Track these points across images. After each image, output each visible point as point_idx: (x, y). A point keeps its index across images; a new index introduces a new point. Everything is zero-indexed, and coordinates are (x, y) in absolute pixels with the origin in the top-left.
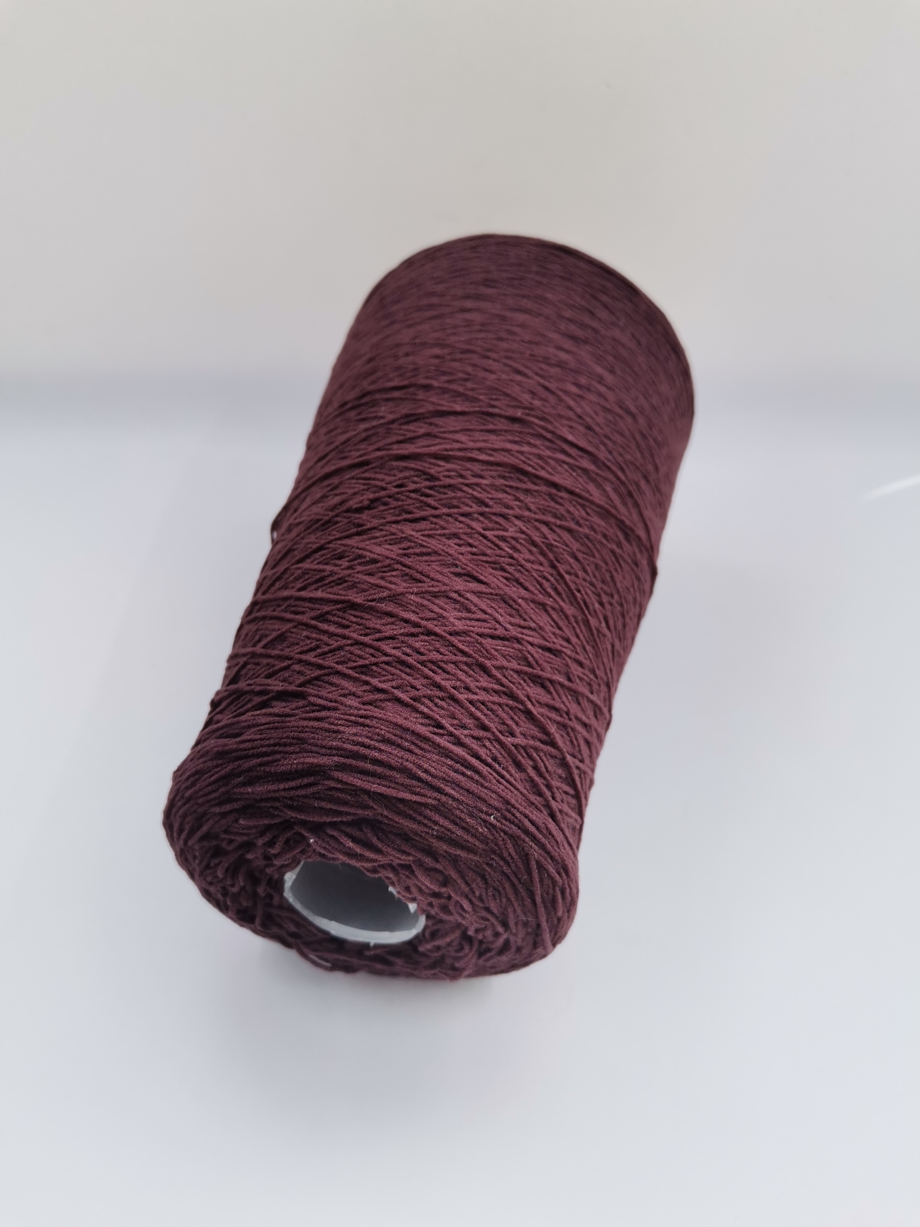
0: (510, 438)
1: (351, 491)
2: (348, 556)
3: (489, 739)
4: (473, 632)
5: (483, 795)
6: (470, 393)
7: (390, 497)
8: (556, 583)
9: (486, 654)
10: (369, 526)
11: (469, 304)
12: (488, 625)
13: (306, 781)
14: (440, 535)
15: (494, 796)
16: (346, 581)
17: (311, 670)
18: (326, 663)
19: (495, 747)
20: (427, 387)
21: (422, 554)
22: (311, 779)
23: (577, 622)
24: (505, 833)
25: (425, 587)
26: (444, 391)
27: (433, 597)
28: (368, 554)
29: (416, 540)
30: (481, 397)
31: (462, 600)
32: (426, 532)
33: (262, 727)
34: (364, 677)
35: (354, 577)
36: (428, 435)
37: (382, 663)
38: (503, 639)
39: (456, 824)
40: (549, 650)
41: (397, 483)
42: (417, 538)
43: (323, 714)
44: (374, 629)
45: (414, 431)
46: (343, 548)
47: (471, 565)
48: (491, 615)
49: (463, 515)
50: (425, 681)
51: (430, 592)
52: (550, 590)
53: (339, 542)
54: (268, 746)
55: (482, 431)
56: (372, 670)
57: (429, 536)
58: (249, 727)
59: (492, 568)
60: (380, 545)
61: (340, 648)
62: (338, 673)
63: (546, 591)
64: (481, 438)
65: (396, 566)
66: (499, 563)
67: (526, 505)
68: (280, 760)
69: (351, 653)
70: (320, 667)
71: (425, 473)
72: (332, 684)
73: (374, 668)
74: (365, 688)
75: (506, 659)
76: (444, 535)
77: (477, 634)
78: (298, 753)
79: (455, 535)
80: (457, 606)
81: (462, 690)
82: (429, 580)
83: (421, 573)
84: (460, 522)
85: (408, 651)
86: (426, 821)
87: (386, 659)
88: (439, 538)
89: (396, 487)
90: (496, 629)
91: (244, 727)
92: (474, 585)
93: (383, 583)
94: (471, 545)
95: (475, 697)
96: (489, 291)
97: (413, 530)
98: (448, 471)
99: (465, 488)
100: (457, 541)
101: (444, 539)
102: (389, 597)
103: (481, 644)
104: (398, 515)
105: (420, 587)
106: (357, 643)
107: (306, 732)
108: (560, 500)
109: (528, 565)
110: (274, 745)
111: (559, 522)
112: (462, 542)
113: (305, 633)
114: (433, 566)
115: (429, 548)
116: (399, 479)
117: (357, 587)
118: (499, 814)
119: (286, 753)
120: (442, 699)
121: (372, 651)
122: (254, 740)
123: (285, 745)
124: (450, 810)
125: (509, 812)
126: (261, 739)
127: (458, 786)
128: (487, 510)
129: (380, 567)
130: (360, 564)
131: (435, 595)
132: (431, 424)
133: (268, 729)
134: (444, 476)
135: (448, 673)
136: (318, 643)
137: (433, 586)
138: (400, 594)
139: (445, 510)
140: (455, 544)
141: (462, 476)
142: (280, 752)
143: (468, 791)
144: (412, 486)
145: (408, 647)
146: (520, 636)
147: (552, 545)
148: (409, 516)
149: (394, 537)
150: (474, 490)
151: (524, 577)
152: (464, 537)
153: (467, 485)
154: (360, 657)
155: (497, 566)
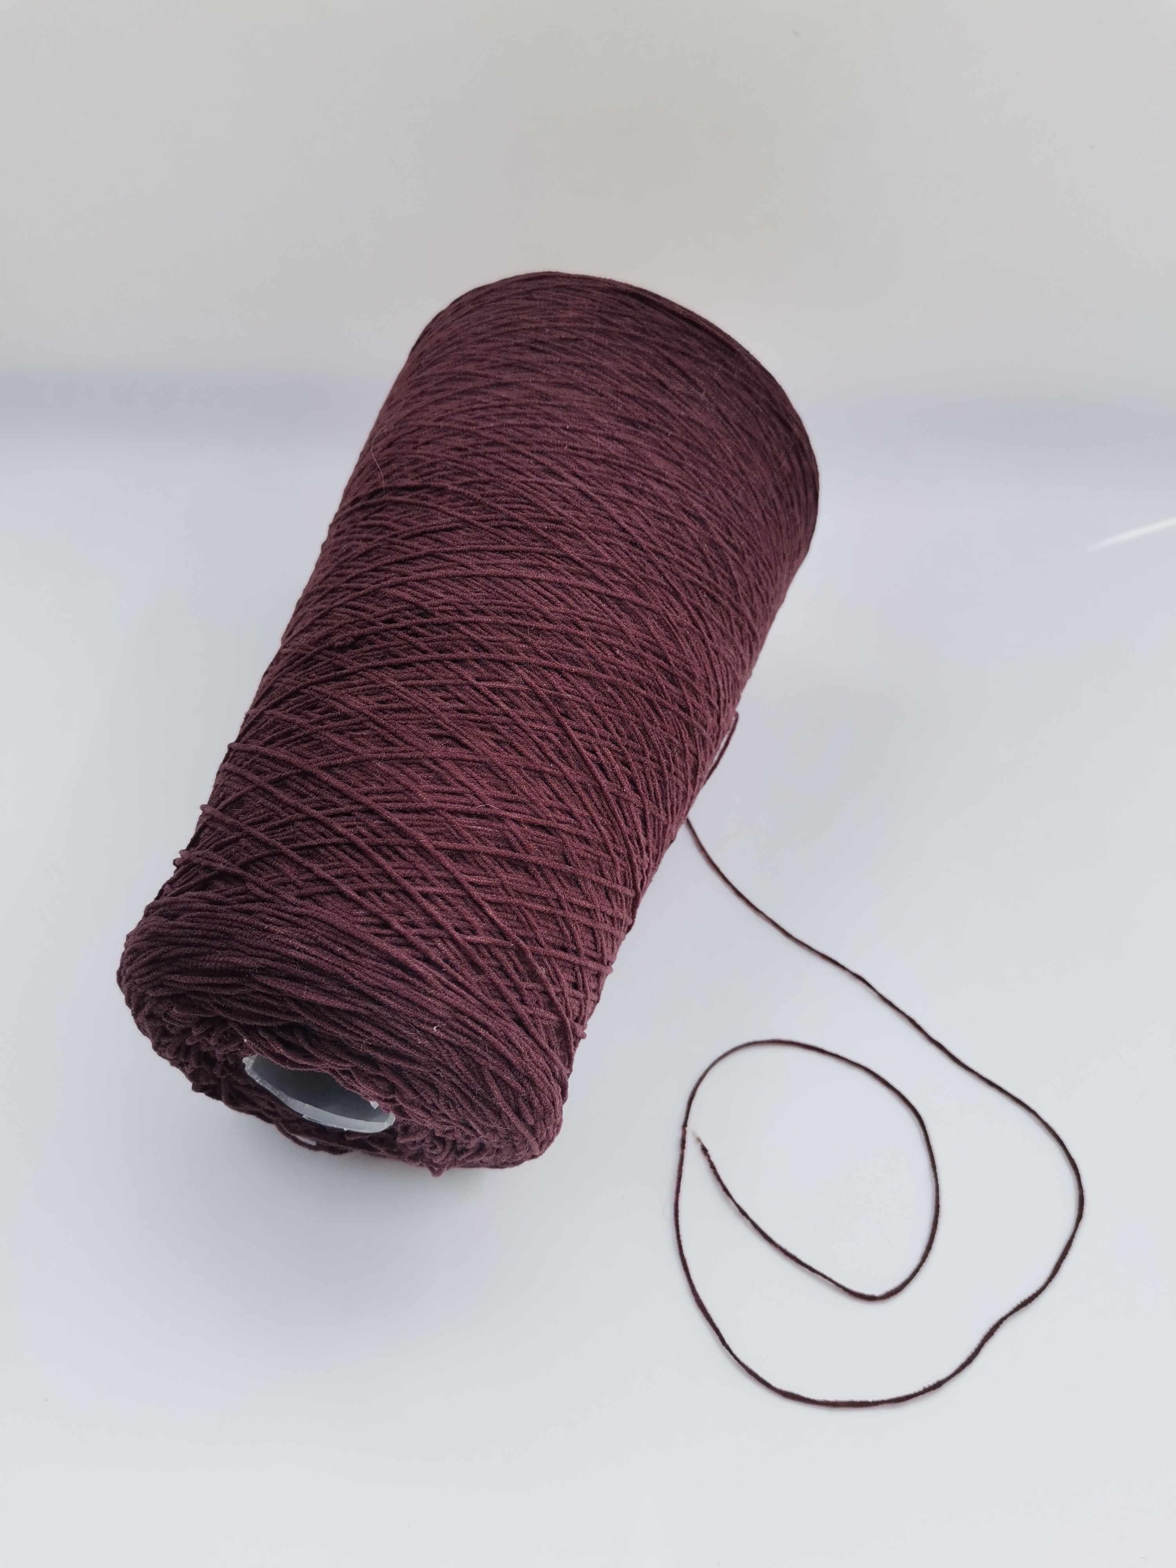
0: (527, 561)
1: (337, 623)
2: (320, 707)
3: (442, 938)
4: (442, 809)
5: (424, 1004)
6: (487, 501)
7: (376, 634)
8: (561, 746)
9: (456, 836)
10: (349, 669)
11: (508, 377)
12: (464, 800)
13: (230, 980)
14: (425, 686)
15: (439, 1004)
16: (313, 739)
17: (257, 847)
18: (272, 841)
19: (448, 947)
20: (441, 491)
21: (400, 710)
22: (236, 980)
23: (586, 790)
24: (451, 1045)
25: (396, 752)
26: (459, 496)
27: (405, 764)
28: (340, 706)
29: (396, 692)
30: (500, 507)
31: (437, 769)
32: (409, 682)
33: (194, 914)
34: (307, 863)
35: (321, 735)
36: (431, 554)
37: (331, 845)
38: (482, 816)
39: (392, 1035)
40: (542, 828)
41: (386, 616)
42: (398, 689)
43: (256, 906)
44: (331, 802)
45: (417, 549)
46: (318, 696)
47: (455, 725)
48: (469, 788)
49: (455, 661)
50: (374, 871)
51: (401, 759)
52: (551, 754)
53: (315, 687)
54: (197, 936)
55: (495, 551)
56: (320, 853)
57: (412, 687)
58: (185, 910)
59: (482, 729)
60: (356, 696)
61: (291, 823)
62: (281, 854)
63: (546, 756)
64: (491, 562)
65: (368, 724)
66: (490, 723)
67: (535, 649)
68: (205, 954)
69: (301, 831)
70: (266, 845)
71: (418, 607)
72: (275, 868)
73: (322, 851)
74: (308, 876)
75: (481, 840)
76: (430, 686)
77: (449, 811)
78: (225, 949)
79: (443, 687)
80: (431, 776)
81: (418, 881)
82: (401, 743)
83: (394, 734)
84: (451, 670)
85: (364, 831)
86: (358, 1032)
87: (336, 839)
88: (424, 690)
89: (384, 622)
90: (473, 805)
91: (180, 910)
92: (455, 751)
93: (350, 745)
94: (459, 700)
95: (431, 890)
96: (534, 357)
97: (395, 679)
98: (446, 604)
99: (462, 628)
100: (443, 694)
101: (428, 692)
102: (353, 762)
103: (450, 823)
104: (382, 659)
105: (390, 752)
106: (310, 818)
107: (235, 927)
108: (580, 641)
109: (527, 725)
110: (203, 937)
111: (574, 669)
112: (450, 695)
113: (261, 800)
114: (410, 726)
115: (409, 702)
116: (389, 613)
117: (322, 748)
118: (445, 1025)
119: (213, 947)
120: (392, 892)
121: (323, 829)
122: (184, 928)
123: (213, 938)
124: (385, 1021)
125: (458, 1021)
126: (190, 928)
127: (396, 994)
128: (484, 655)
129: (350, 724)
130: (331, 718)
131: (406, 762)
132: (437, 540)
133: (199, 917)
134: (440, 611)
135: (405, 859)
136: (271, 813)
137: (404, 751)
138: (366, 760)
139: (436, 655)
140: (441, 698)
141: (460, 612)
142: (208, 946)
143: (407, 999)
144: (403, 623)
145: (363, 826)
146: (503, 813)
147: (561, 698)
148: (393, 661)
149: (372, 686)
150: (473, 629)
151: (519, 738)
152: (452, 689)
153: (464, 623)
154: (310, 836)
155: (489, 726)
